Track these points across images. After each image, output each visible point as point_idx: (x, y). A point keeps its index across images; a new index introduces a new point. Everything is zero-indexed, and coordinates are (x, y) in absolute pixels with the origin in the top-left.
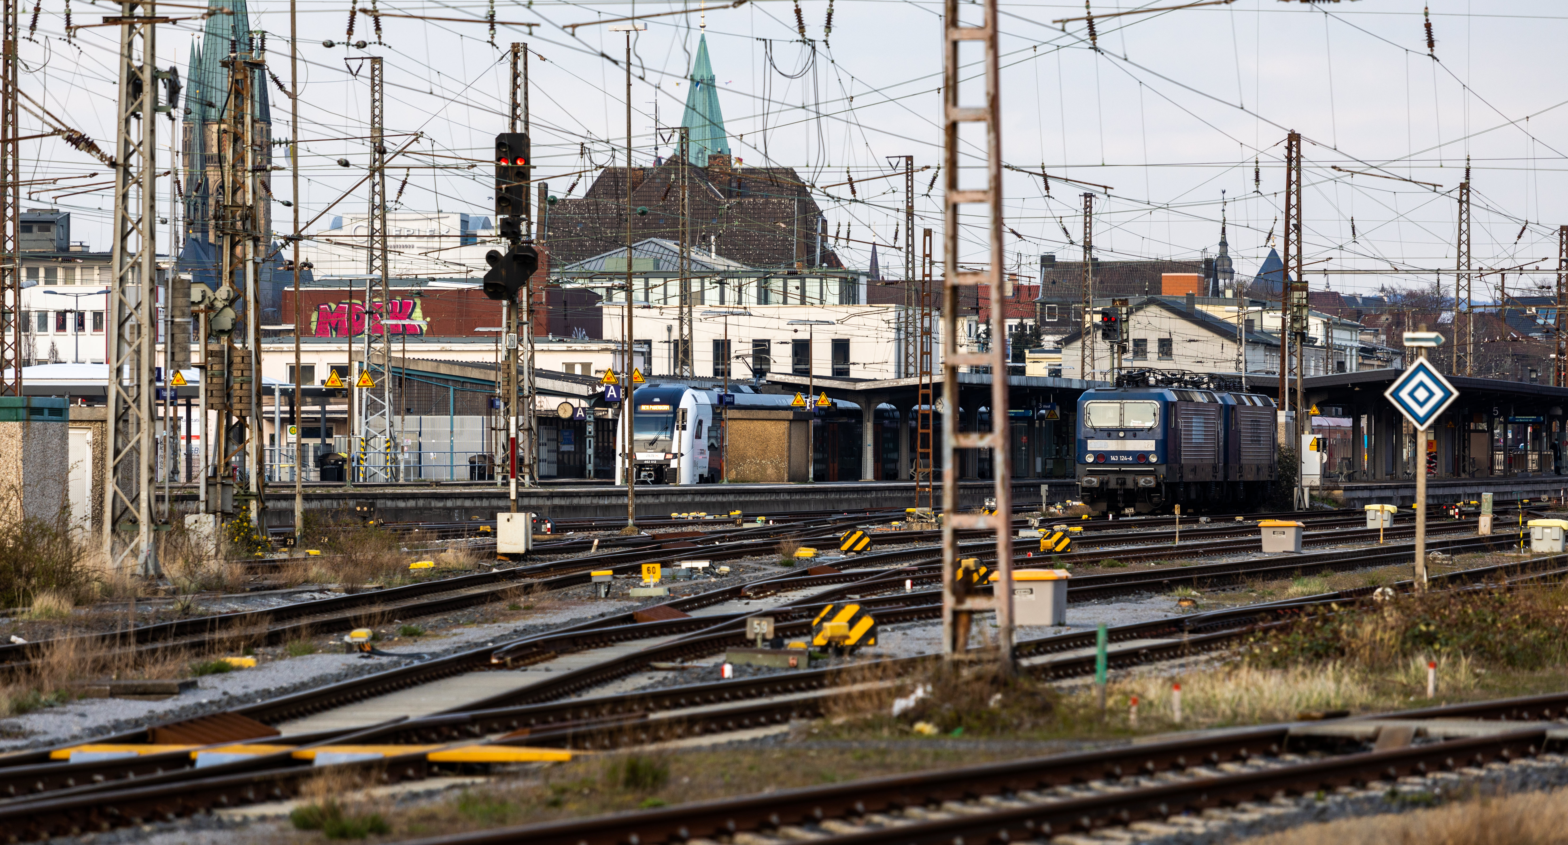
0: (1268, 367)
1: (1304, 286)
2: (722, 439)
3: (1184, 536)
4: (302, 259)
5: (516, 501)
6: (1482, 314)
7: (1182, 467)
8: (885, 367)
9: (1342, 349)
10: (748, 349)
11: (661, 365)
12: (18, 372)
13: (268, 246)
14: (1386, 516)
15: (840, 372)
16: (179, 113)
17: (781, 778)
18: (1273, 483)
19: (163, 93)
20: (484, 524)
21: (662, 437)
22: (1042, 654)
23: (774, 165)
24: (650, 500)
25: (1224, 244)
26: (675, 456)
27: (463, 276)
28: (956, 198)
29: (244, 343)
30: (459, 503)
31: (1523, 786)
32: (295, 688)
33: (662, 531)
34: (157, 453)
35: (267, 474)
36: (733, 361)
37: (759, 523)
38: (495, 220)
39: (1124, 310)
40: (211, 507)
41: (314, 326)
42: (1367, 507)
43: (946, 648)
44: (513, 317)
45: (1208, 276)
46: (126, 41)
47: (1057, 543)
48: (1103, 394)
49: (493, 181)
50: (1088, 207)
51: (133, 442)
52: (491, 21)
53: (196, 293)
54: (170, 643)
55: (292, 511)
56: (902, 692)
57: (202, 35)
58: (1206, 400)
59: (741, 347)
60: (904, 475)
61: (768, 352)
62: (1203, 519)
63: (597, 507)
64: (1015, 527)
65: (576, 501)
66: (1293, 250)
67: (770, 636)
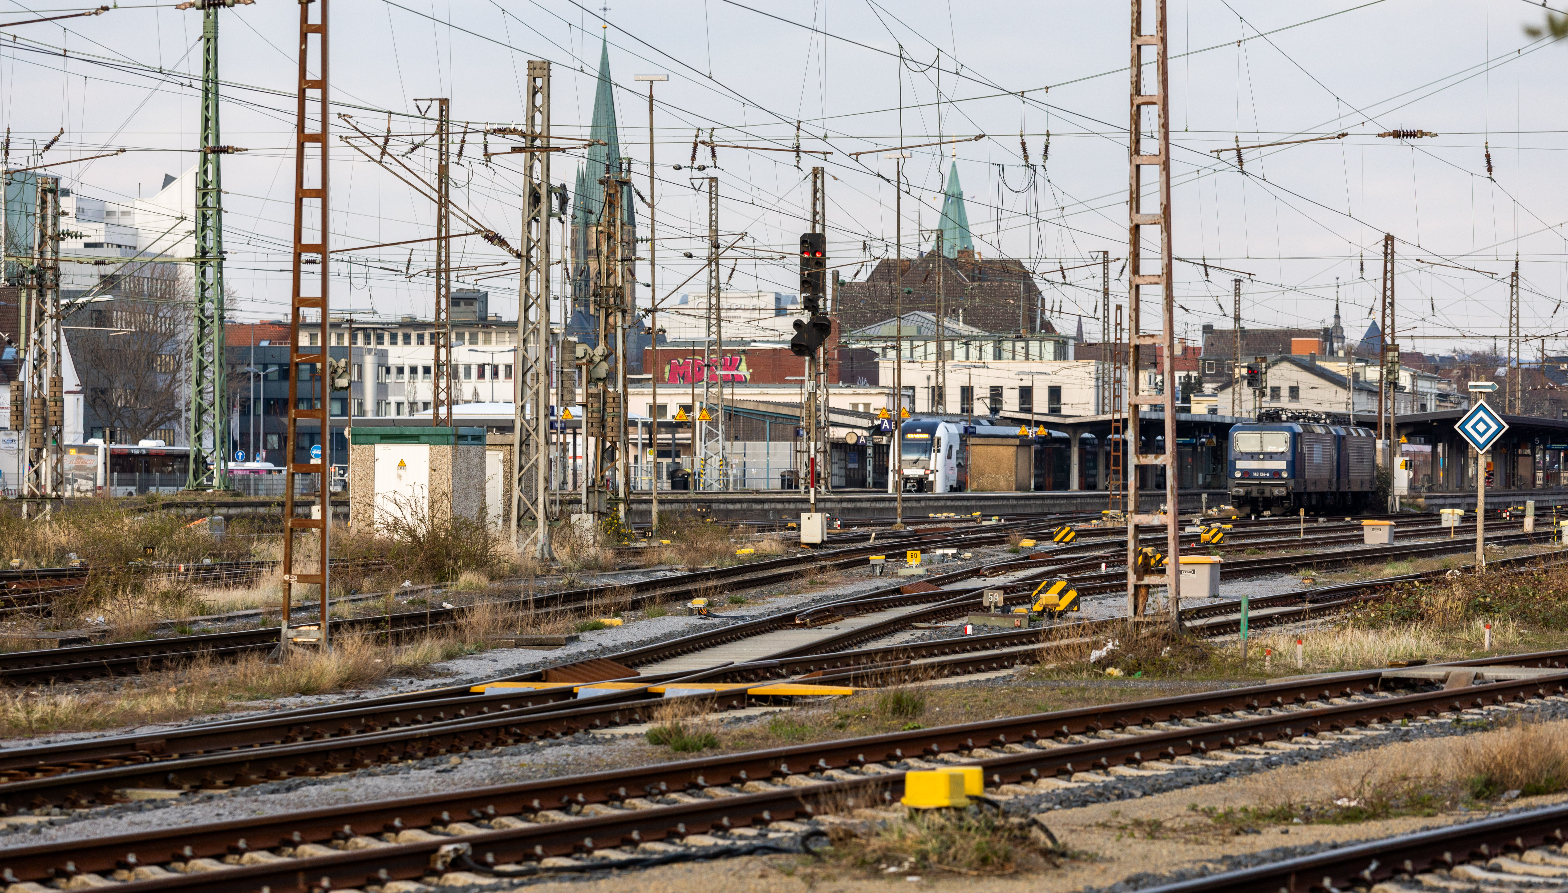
0: (1370, 408)
1: (1396, 348)
2: (967, 459)
3: (1307, 531)
4: (658, 326)
5: (814, 504)
6: (1527, 369)
7: (1305, 481)
8: (1087, 406)
9: (1424, 394)
10: (987, 393)
11: (923, 404)
12: (449, 409)
13: (633, 317)
14: (1456, 518)
15: (1054, 411)
16: (568, 218)
17: (1007, 708)
18: (1373, 493)
19: (555, 203)
20: (791, 521)
21: (923, 458)
22: (1200, 618)
23: (1005, 257)
24: (914, 504)
25: (1337, 317)
26: (932, 472)
27: (777, 339)
28: (1138, 280)
29: (615, 388)
30: (773, 506)
31: (1554, 716)
32: (651, 642)
33: (922, 527)
34: (551, 469)
35: (632, 484)
36: (975, 401)
37: (994, 521)
38: (800, 298)
39: (1264, 365)
40: (591, 509)
41: (667, 376)
42: (1442, 511)
43: (1130, 612)
44: (813, 369)
45: (1325, 341)
46: (528, 165)
47: (1213, 537)
48: (1248, 427)
49: (798, 269)
50: (1237, 290)
51: (533, 461)
52: (797, 150)
53: (580, 351)
54: (560, 608)
55: (651, 512)
56: (1096, 645)
57: (585, 161)
58: (1324, 432)
59: (981, 392)
60: (1101, 485)
61: (1001, 395)
62: (1321, 519)
63: (874, 510)
64: (1181, 525)
65: (859, 505)
66: (1388, 321)
67: (1001, 604)
